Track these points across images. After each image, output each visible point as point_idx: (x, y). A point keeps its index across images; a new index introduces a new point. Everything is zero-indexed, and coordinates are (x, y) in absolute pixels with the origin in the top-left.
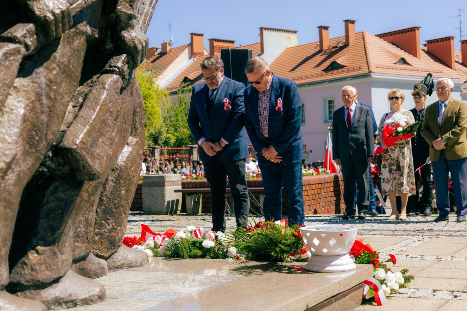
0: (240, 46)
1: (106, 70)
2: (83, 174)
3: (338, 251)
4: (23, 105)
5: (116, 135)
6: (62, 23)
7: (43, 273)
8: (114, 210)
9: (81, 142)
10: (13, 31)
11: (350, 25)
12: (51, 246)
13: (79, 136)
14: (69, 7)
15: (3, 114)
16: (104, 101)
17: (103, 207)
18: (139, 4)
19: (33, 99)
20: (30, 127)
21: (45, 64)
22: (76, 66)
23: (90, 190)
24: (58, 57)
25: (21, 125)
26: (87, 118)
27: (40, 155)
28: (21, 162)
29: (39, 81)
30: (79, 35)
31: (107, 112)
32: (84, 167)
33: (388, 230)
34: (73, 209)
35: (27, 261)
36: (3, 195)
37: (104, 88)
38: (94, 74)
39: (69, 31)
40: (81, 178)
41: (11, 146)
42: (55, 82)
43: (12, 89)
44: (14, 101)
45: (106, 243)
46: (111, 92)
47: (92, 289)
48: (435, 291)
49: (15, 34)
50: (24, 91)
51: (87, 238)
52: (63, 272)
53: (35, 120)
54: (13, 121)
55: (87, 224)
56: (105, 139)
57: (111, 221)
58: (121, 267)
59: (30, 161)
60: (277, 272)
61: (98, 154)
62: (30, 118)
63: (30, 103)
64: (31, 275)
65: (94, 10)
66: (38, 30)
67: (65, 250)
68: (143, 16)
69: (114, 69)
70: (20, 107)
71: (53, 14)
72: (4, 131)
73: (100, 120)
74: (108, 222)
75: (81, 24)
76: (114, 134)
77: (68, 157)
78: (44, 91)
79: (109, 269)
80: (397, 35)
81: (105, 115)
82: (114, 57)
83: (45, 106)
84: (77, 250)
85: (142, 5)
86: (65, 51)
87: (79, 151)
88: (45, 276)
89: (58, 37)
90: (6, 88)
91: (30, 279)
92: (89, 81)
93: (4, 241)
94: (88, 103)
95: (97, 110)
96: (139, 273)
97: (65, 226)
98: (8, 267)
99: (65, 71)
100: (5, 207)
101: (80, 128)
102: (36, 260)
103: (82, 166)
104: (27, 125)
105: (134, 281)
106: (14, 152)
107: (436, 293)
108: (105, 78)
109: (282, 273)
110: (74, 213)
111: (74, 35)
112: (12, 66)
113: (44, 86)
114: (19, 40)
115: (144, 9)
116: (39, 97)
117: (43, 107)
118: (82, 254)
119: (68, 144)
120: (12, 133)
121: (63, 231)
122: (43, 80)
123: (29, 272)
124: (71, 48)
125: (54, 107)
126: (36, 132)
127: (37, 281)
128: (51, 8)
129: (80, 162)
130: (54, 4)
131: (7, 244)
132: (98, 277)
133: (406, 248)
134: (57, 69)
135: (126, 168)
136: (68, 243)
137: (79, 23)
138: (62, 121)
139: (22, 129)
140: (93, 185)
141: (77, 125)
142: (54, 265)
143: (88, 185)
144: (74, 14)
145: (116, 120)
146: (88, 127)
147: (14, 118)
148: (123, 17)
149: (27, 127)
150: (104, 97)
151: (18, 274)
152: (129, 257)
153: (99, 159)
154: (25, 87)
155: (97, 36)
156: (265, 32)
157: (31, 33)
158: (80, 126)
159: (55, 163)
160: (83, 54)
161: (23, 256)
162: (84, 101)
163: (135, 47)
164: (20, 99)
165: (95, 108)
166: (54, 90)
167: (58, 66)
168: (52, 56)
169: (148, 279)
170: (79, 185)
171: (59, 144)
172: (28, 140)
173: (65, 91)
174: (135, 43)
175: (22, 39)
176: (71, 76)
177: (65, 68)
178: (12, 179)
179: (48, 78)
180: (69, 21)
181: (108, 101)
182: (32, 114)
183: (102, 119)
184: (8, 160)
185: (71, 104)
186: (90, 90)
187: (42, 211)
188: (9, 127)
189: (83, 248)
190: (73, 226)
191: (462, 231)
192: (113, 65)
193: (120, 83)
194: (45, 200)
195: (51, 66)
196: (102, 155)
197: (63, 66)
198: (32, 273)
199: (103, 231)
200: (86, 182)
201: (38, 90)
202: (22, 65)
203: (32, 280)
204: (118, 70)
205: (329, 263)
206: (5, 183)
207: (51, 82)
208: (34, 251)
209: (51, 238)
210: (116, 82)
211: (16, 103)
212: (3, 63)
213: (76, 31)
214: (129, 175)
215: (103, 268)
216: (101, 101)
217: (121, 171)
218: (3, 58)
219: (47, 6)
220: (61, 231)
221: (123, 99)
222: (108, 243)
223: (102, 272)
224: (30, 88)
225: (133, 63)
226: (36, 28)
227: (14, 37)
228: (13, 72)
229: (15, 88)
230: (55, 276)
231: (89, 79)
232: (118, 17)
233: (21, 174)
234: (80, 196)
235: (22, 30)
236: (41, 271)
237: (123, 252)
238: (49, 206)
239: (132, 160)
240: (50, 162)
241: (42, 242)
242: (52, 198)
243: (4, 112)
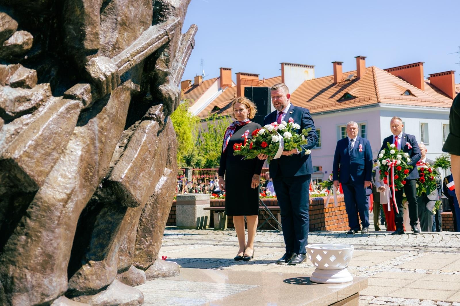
0: (264, 78)
1: (146, 117)
2: (127, 202)
3: (338, 266)
4: (80, 148)
5: (154, 169)
6: (112, 82)
7: (94, 282)
8: (151, 229)
9: (125, 176)
10: (73, 90)
11: (361, 61)
12: (100, 260)
13: (124, 171)
14: (118, 70)
15: (65, 155)
16: (144, 143)
17: (143, 227)
18: (174, 63)
19: (89, 143)
20: (86, 165)
21: (98, 115)
22: (122, 115)
23: (132, 214)
24: (108, 109)
25: (79, 164)
26: (131, 157)
27: (94, 188)
28: (78, 193)
29: (93, 129)
30: (125, 91)
31: (146, 152)
32: (128, 196)
33: (389, 246)
34: (118, 230)
35: (81, 272)
36: (64, 220)
37: (145, 132)
38: (137, 120)
39: (118, 88)
40: (125, 205)
41: (71, 181)
42: (106, 129)
43: (72, 135)
44: (73, 145)
45: (145, 257)
46: (150, 135)
47: (133, 295)
48: (421, 300)
49: (75, 92)
50: (82, 137)
51: (129, 252)
52: (110, 281)
53: (90, 160)
54: (72, 160)
55: (130, 241)
56: (145, 174)
57: (149, 238)
58: (157, 277)
59: (85, 193)
60: (286, 282)
61: (139, 186)
62: (86, 158)
63: (86, 146)
64: (85, 283)
65: (137, 69)
66: (93, 89)
67: (111, 263)
68: (177, 72)
69: (153, 116)
70: (78, 150)
71: (105, 76)
72: (65, 169)
73: (141, 158)
74: (146, 239)
75: (127, 82)
76: (152, 169)
77: (115, 188)
78: (97, 136)
79: (147, 278)
80: (403, 70)
81: (145, 154)
82: (152, 107)
83: (98, 148)
84: (121, 263)
85: (175, 63)
86: (114, 104)
87: (124, 184)
88: (95, 285)
89: (109, 93)
90: (67, 135)
91: (84, 287)
92: (133, 126)
93: (65, 256)
94: (131, 144)
95: (139, 150)
96: (172, 282)
97: (112, 244)
98: (67, 277)
99: (114, 120)
100: (66, 230)
101: (125, 165)
102: (89, 271)
103: (126, 195)
104: (83, 164)
105: (167, 289)
106: (73, 186)
107: (422, 302)
108: (145, 123)
109: (291, 283)
110: (119, 233)
111: (121, 91)
112: (72, 118)
113: (97, 132)
114: (78, 97)
115: (177, 66)
116: (93, 141)
117: (96, 149)
118: (125, 266)
119: (115, 178)
120: (72, 170)
121: (111, 246)
122: (96, 127)
123: (83, 281)
124: (118, 101)
125: (105, 149)
126: (90, 169)
127: (89, 288)
128: (103, 71)
129: (124, 193)
130: (105, 68)
131: (66, 259)
132: (138, 285)
133: (401, 262)
134: (108, 118)
135: (162, 194)
136: (114, 257)
137: (125, 81)
138: (111, 159)
139: (80, 167)
140: (135, 210)
141: (123, 163)
142: (103, 275)
143: (131, 210)
144: (121, 74)
145: (154, 157)
146: (131, 164)
147: (74, 158)
148: (160, 74)
149: (83, 165)
150: (144, 139)
151: (74, 282)
152: (164, 268)
153: (139, 190)
154: (83, 134)
155: (139, 90)
156: (285, 67)
157: (88, 91)
158: (125, 163)
159: (105, 193)
160: (128, 105)
161: (79, 268)
162: (128, 142)
163: (170, 98)
164: (78, 143)
165: (137, 148)
166: (105, 135)
167: (108, 116)
168: (104, 108)
169: (179, 287)
170: (123, 210)
171: (108, 178)
172: (84, 176)
173: (113, 136)
174: (169, 95)
175: (80, 96)
176: (118, 123)
177: (114, 117)
178: (71, 207)
179: (100, 126)
180: (117, 81)
181: (148, 142)
182: (87, 155)
183: (143, 157)
184: (68, 192)
185: (119, 144)
186: (133, 133)
187: (94, 231)
188: (69, 166)
189: (126, 261)
190: (118, 243)
191: (453, 247)
192: (151, 113)
193: (158, 128)
194: (96, 223)
195: (103, 116)
196: (142, 187)
197: (112, 116)
198: (85, 282)
199: (142, 246)
200: (128, 208)
201: (93, 135)
202: (80, 117)
203: (86, 287)
204: (156, 117)
205: (330, 276)
206: (65, 210)
207: (102, 129)
208: (87, 264)
209: (100, 253)
210: (154, 127)
211: (75, 147)
212: (65, 115)
213: (123, 87)
214: (165, 200)
215: (142, 277)
216: (142, 143)
217: (158, 197)
218: (66, 112)
219: (100, 70)
220: (109, 247)
221: (160, 140)
222: (146, 256)
223: (141, 281)
224: (86, 134)
225: (168, 110)
226: (91, 87)
227: (75, 95)
228: (73, 122)
229: (75, 134)
230: (104, 285)
231: (133, 124)
232: (156, 74)
233: (79, 203)
234: (124, 219)
235: (81, 89)
236: (93, 280)
237: (159, 264)
238: (99, 227)
239: (167, 187)
240: (100, 192)
241: (93, 257)
242: (102, 221)
243: (66, 154)
